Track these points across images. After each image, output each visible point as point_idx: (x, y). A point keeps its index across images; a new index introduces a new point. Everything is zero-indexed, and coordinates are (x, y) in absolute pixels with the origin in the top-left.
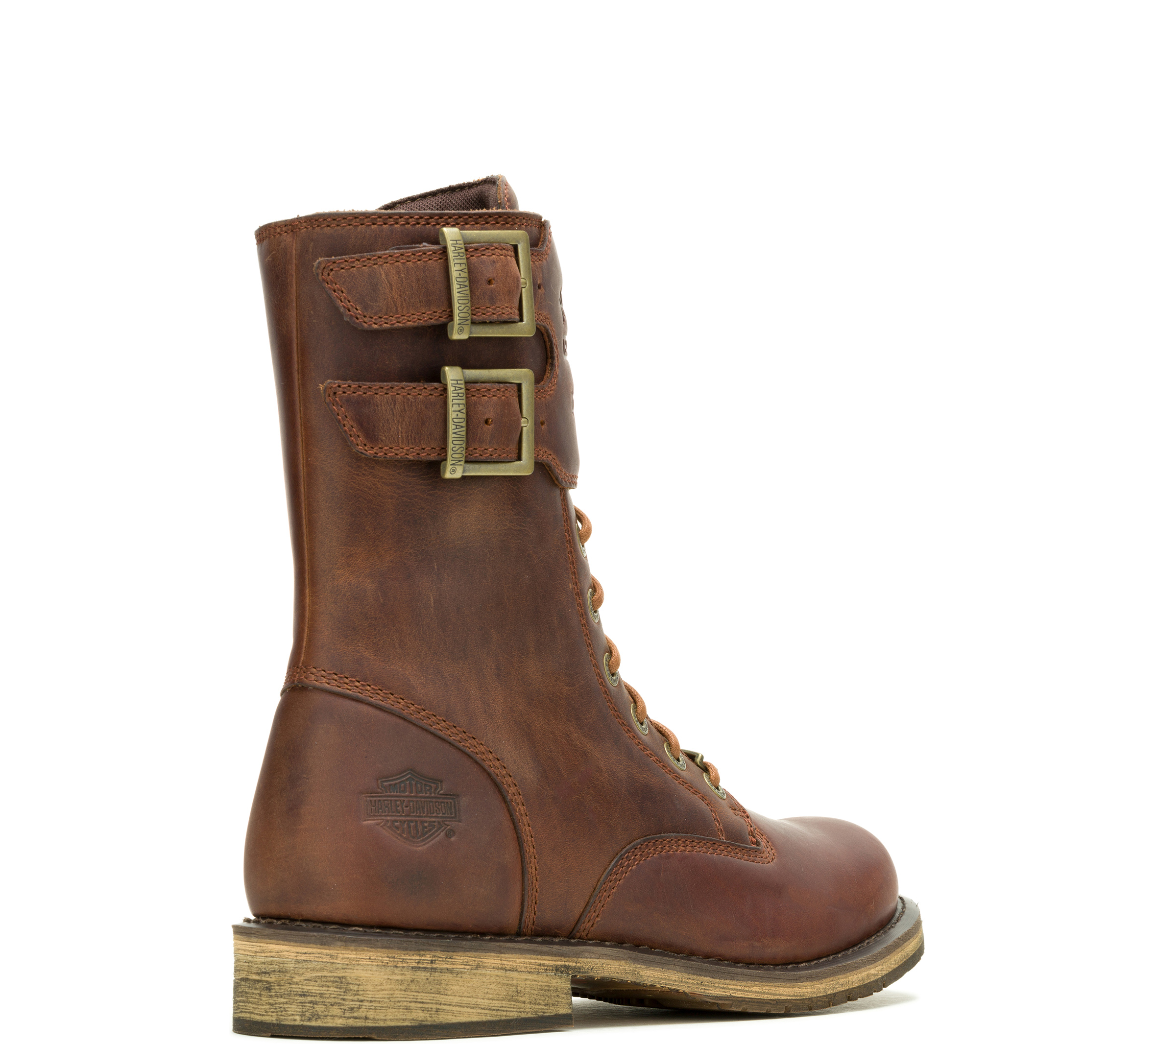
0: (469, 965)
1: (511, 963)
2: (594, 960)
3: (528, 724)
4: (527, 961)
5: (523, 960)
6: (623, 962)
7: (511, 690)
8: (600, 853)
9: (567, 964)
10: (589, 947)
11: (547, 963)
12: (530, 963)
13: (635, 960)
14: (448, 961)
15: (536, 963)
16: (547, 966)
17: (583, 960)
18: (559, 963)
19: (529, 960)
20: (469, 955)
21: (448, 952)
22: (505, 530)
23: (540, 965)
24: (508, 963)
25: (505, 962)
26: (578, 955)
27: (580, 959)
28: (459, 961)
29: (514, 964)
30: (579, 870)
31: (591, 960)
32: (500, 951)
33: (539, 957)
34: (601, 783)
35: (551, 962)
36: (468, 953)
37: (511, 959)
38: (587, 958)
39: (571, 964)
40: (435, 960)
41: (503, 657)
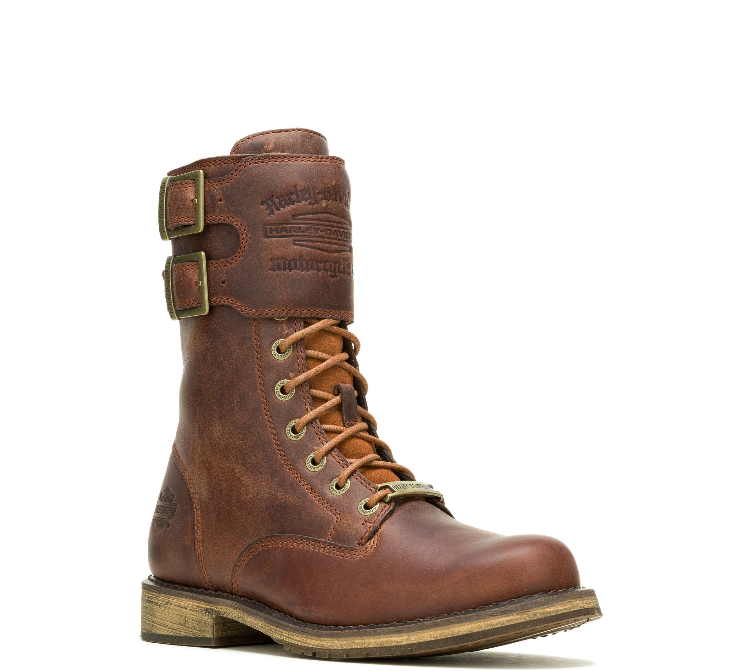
0: (164, 602)
1: (183, 604)
2: (225, 607)
3: (210, 463)
4: (192, 603)
5: (190, 602)
6: (238, 610)
7: (204, 443)
8: (236, 543)
9: (212, 608)
10: (223, 600)
11: (202, 606)
12: (193, 605)
13: (244, 611)
14: (157, 598)
15: (196, 605)
16: (202, 608)
17: (220, 606)
18: (208, 607)
19: (193, 603)
20: (165, 596)
21: (157, 593)
22: (204, 348)
23: (198, 606)
24: (182, 603)
25: (181, 603)
26: (217, 603)
27: (218, 606)
28: (161, 599)
29: (185, 604)
30: (223, 552)
31: (223, 607)
32: (179, 596)
33: (198, 601)
34: (245, 500)
35: (204, 606)
36: (164, 595)
37: (184, 601)
38: (221, 605)
39: (214, 608)
40: (153, 597)
41: (201, 423)
